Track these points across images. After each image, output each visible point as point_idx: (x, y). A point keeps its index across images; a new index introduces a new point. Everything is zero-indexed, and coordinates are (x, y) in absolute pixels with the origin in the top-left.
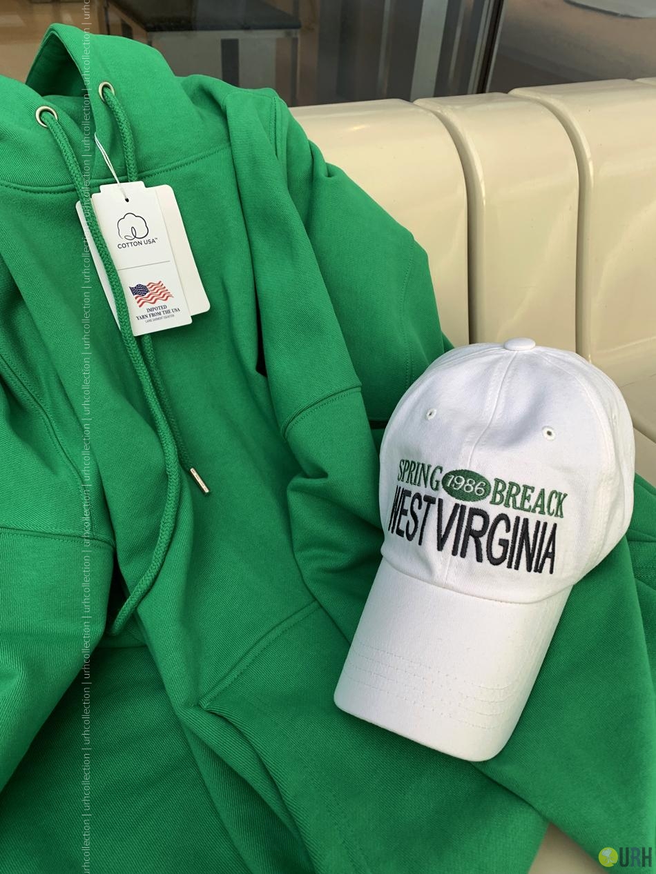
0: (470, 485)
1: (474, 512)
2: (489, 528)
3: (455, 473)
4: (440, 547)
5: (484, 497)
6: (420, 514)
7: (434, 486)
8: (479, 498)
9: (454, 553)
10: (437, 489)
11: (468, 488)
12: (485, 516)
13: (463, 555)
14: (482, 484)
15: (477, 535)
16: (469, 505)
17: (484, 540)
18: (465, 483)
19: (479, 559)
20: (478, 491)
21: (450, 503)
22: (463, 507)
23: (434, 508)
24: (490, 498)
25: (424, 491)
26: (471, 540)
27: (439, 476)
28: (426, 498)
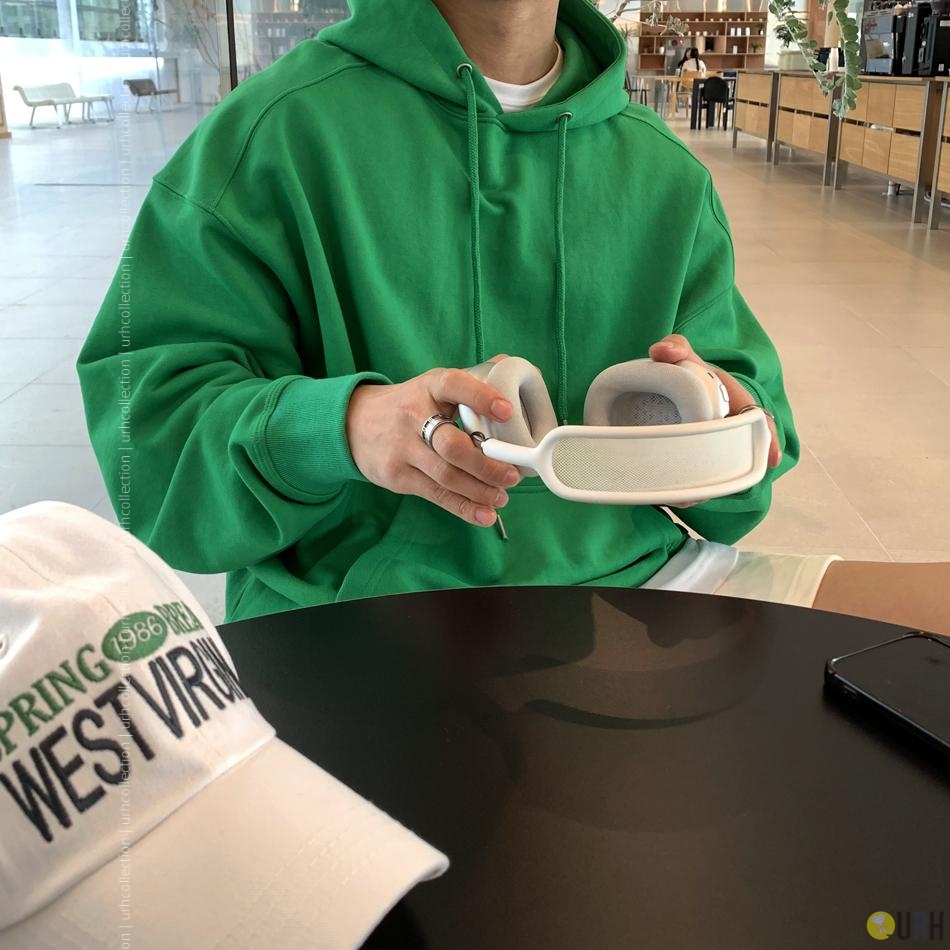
0: (143, 630)
2: (199, 664)
4: (179, 733)
5: (165, 633)
8: (163, 637)
10: (107, 673)
11: (144, 635)
12: (185, 652)
14: (151, 620)
15: (197, 681)
16: (161, 652)
17: (206, 681)
18: (135, 633)
20: (156, 629)
21: (141, 669)
23: (129, 700)
24: (169, 629)
28: (100, 703)
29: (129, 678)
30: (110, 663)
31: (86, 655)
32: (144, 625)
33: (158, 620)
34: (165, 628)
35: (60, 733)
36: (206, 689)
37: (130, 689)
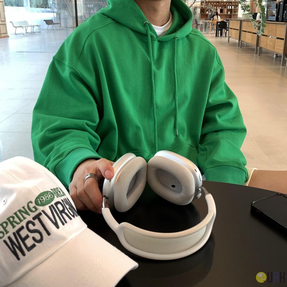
0: (47, 196)
3: (37, 198)
4: (58, 227)
5: (54, 197)
11: (47, 198)
14: (50, 194)
15: (63, 211)
16: (53, 203)
18: (45, 197)
20: (51, 196)
21: (47, 208)
24: (55, 196)
29: (43, 211)
30: (37, 207)
31: (30, 204)
32: (47, 195)
33: (52, 193)
34: (54, 196)
35: (22, 228)
36: (66, 214)
37: (43, 214)
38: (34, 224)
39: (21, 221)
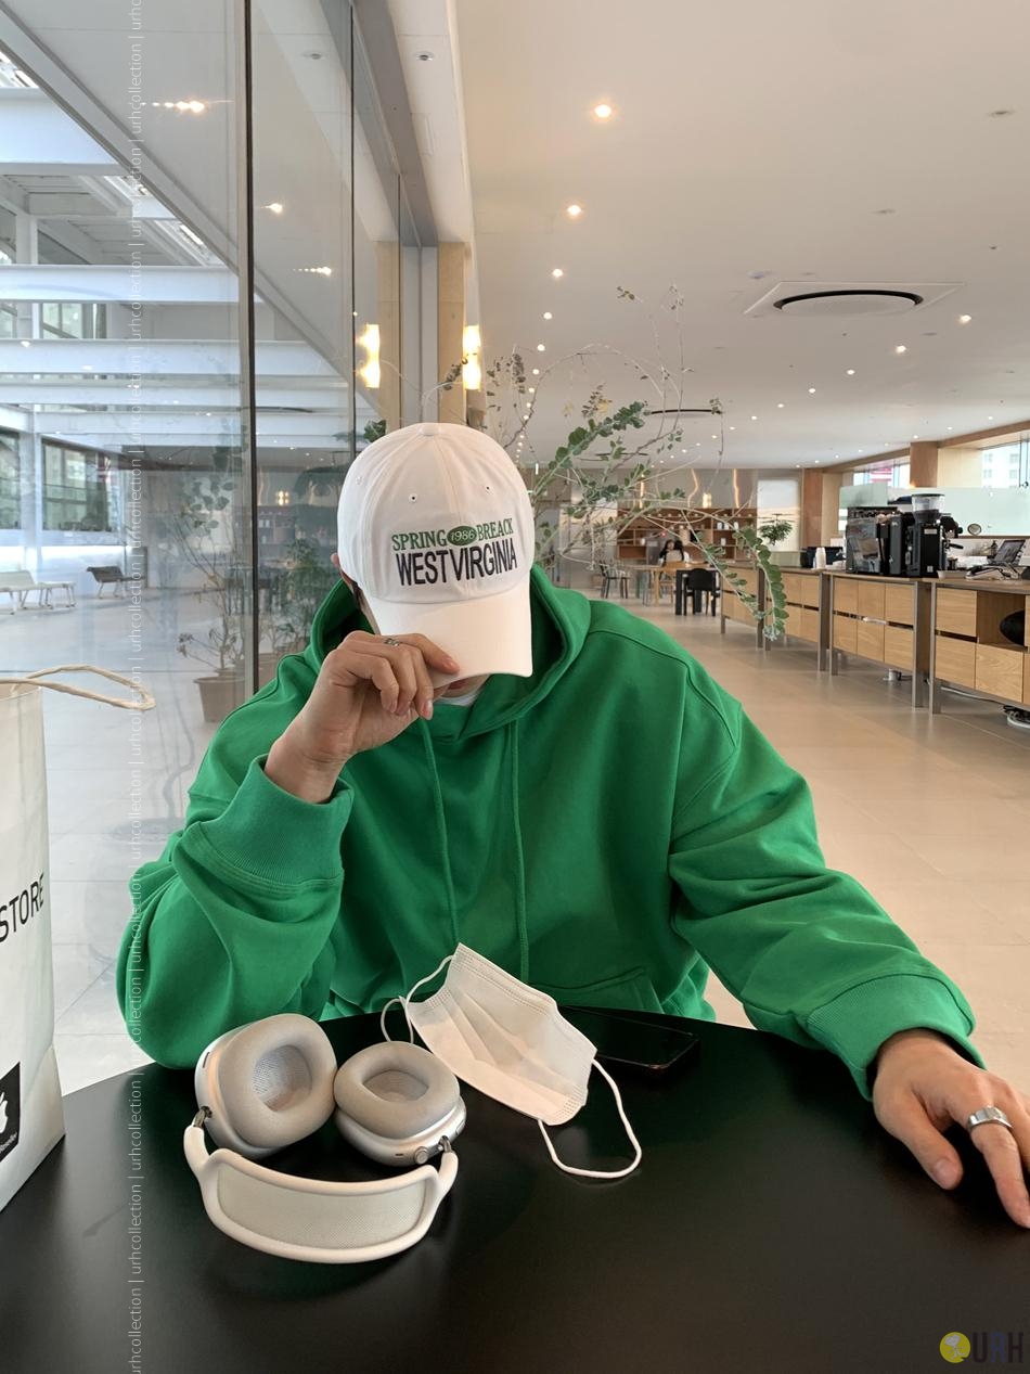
0: (467, 534)
1: (473, 549)
2: (482, 555)
3: (454, 530)
4: (459, 578)
5: (474, 538)
6: (438, 564)
7: (442, 543)
8: (471, 541)
9: (468, 578)
10: (445, 544)
11: (466, 537)
12: (477, 549)
13: (473, 577)
14: (471, 532)
15: (477, 562)
16: (469, 546)
17: (482, 563)
18: (462, 534)
19: (482, 575)
20: (471, 536)
21: (457, 550)
22: (466, 549)
23: (448, 558)
24: (478, 538)
25: (433, 549)
26: (475, 566)
27: (443, 536)
28: (438, 553)
29: (451, 551)
30: (448, 543)
31: (442, 533)
35: (421, 555)
37: (450, 554)
38: (434, 559)
39: (423, 547)
